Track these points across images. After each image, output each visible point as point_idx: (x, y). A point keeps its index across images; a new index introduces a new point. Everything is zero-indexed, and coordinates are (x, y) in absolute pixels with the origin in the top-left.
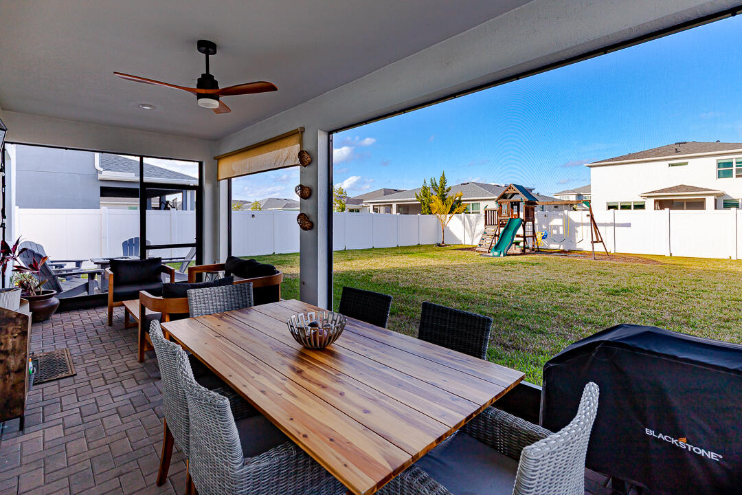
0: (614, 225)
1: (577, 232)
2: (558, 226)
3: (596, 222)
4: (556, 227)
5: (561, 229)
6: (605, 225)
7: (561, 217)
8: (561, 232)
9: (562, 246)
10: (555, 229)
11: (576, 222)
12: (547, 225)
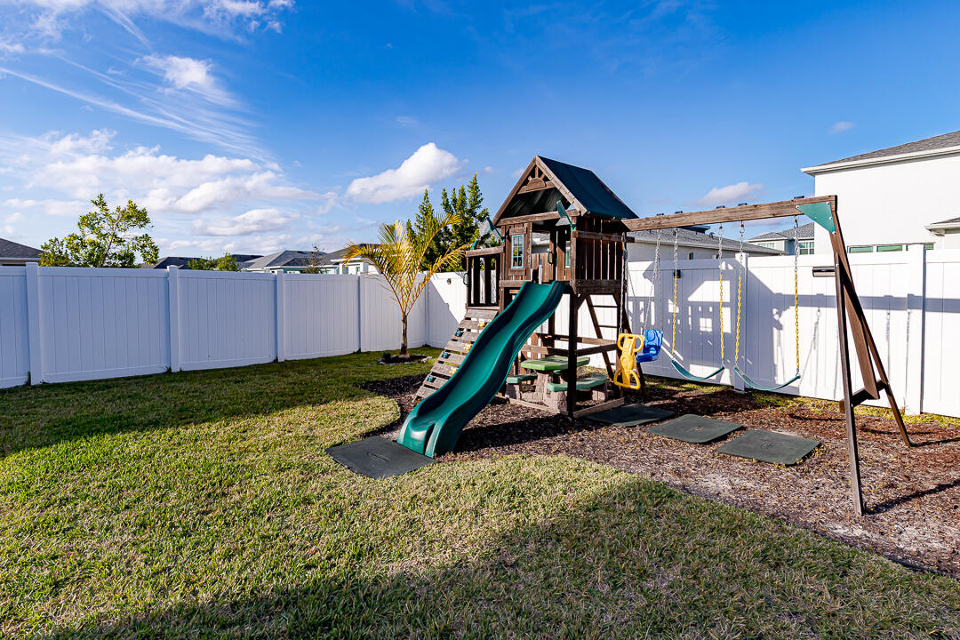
0: (923, 304)
1: (780, 327)
2: (717, 306)
3: (859, 292)
4: (713, 310)
5: (726, 314)
6: (888, 303)
7: (726, 275)
8: (726, 327)
9: (726, 372)
10: (705, 314)
11: (775, 291)
12: (683, 304)
